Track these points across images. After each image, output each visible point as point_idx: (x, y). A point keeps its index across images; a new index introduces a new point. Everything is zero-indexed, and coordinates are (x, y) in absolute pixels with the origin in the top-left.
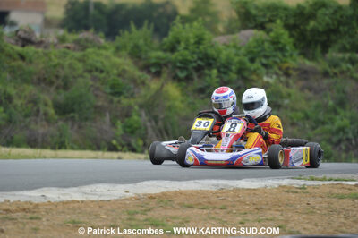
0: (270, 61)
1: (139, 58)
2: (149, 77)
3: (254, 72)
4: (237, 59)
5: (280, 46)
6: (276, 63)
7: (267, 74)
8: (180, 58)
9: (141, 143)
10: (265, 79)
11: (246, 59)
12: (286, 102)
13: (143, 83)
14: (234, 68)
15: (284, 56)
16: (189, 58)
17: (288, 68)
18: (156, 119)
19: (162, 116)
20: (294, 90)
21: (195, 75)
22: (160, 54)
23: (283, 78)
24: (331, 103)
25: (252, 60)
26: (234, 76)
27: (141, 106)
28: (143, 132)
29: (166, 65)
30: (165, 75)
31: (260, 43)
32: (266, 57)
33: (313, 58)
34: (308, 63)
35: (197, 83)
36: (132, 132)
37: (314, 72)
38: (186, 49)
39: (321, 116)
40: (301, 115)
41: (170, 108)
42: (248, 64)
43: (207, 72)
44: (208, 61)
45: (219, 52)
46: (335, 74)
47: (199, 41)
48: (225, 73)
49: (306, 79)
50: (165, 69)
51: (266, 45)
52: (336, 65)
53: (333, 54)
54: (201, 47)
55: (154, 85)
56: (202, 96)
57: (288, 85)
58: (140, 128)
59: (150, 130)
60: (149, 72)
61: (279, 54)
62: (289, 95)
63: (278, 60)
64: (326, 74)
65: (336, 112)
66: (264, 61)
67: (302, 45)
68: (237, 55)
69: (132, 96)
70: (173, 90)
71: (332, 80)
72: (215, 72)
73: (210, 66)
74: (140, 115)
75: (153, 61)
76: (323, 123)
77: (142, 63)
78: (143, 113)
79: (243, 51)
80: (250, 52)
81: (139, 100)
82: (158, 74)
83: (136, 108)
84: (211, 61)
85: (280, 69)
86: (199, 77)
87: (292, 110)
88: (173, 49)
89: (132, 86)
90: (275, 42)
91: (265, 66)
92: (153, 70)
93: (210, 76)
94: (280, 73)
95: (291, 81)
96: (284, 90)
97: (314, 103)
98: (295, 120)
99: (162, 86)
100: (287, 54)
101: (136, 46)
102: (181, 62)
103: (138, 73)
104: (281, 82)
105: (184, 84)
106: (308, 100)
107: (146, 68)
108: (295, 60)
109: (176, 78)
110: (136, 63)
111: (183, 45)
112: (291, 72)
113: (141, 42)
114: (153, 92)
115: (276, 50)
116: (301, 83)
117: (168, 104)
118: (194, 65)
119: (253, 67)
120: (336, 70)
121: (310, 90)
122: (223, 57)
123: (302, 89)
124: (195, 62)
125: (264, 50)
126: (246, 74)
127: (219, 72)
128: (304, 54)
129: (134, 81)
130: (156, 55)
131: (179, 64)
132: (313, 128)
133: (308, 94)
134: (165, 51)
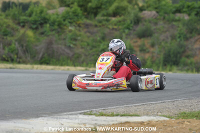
0: (72, 21)
1: (16, 19)
2: (19, 27)
3: (65, 25)
4: (58, 20)
5: (76, 14)
6: (74, 21)
7: (71, 26)
8: (33, 19)
9: (16, 56)
10: (70, 28)
11: (62, 20)
12: (79, 38)
13: (17, 30)
14: (56, 24)
15: (78, 18)
16: (37, 19)
17: (80, 24)
18: (22, 46)
19: (25, 45)
20: (82, 33)
21: (40, 27)
22: (25, 18)
23: (78, 28)
24: (98, 38)
25: (64, 20)
26: (56, 27)
27: (16, 41)
28: (16, 51)
29: (27, 22)
30: (26, 27)
31: (68, 13)
32: (70, 19)
33: (91, 19)
34: (88, 21)
35: (41, 30)
36: (12, 52)
37: (91, 25)
38: (36, 15)
39: (94, 44)
40: (86, 44)
41: (28, 41)
42: (63, 22)
43: (45, 25)
44: (45, 21)
45: (50, 17)
46: (100, 26)
47: (41, 12)
48: (53, 26)
49: (88, 28)
50: (26, 24)
51: (70, 13)
52: (100, 22)
53: (99, 17)
54: (43, 15)
55: (22, 31)
56: (43, 36)
57: (79, 31)
58: (15, 50)
59: (20, 51)
60: (20, 25)
61: (76, 18)
62: (80, 35)
63: (75, 20)
64: (96, 26)
65: (100, 42)
66: (69, 20)
67: (86, 14)
68: (57, 18)
69: (12, 36)
70: (30, 33)
71: (99, 29)
72: (48, 25)
73: (46, 23)
74: (15, 44)
75: (21, 21)
76: (95, 47)
77: (17, 22)
78: (17, 43)
79: (60, 16)
80: (63, 17)
81: (16, 38)
82: (23, 26)
83: (14, 41)
84: (46, 21)
85: (76, 24)
86: (42, 27)
87: (82, 41)
88: (30, 16)
89: (12, 31)
90: (74, 13)
91: (70, 22)
92: (22, 24)
93: (46, 27)
94: (76, 25)
95: (81, 29)
96: (78, 33)
97: (91, 38)
98: (83, 46)
99: (25, 32)
100: (79, 17)
101: (14, 15)
102: (34, 21)
103: (15, 26)
104: (76, 29)
105: (35, 31)
106: (88, 37)
107: (19, 24)
108: (82, 20)
109: (31, 28)
110: (14, 22)
111: (34, 14)
112: (81, 25)
113: (16, 13)
114: (21, 34)
115: (74, 16)
116: (86, 30)
117: (28, 39)
118: (39, 22)
119: (65, 23)
120: (100, 24)
121: (89, 32)
122: (52, 19)
123: (86, 32)
124: (40, 21)
125: (69, 16)
126: (62, 26)
127: (50, 25)
128: (87, 17)
129: (13, 29)
130: (23, 18)
131: (32, 22)
132: (91, 49)
133: (88, 34)
134: (27, 16)
